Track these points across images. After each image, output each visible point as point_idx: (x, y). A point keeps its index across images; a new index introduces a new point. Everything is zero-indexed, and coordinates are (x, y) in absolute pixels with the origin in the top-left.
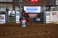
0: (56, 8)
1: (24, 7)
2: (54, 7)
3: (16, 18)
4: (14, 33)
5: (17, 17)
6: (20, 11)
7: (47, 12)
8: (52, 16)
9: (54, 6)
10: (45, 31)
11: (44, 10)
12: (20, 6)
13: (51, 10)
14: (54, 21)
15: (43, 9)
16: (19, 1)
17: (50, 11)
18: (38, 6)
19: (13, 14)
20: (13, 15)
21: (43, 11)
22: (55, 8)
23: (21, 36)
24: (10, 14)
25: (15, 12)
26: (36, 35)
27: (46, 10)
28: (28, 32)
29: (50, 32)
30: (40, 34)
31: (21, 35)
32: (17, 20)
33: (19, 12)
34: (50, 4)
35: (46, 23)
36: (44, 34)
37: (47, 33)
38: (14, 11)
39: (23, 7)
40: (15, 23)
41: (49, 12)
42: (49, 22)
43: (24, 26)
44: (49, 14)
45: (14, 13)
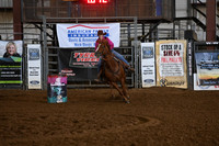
0: (177, 27)
1: (58, 25)
2: (170, 26)
3: (29, 70)
4: (23, 128)
5: (30, 63)
6: (41, 42)
7: (143, 45)
8: (164, 60)
9: (169, 22)
10: (140, 118)
11: (132, 36)
12: (41, 23)
13: (160, 36)
14: (169, 80)
15: (129, 34)
16: (39, 5)
17: (156, 40)
18: (109, 21)
19: (17, 55)
20: (16, 60)
21: (130, 40)
22: (174, 30)
23: (49, 137)
24: (5, 55)
25: (25, 47)
26: (104, 131)
27: (139, 38)
28: (76, 122)
29: (158, 122)
30: (118, 129)
31: (46, 133)
32: (30, 78)
33: (38, 46)
34: (156, 15)
35: (140, 86)
36: (136, 127)
37: (147, 125)
38: (19, 44)
39: (55, 26)
40: (26, 87)
41: (152, 44)
42: (153, 84)
43: (60, 99)
44: (152, 53)
45: (20, 51)
